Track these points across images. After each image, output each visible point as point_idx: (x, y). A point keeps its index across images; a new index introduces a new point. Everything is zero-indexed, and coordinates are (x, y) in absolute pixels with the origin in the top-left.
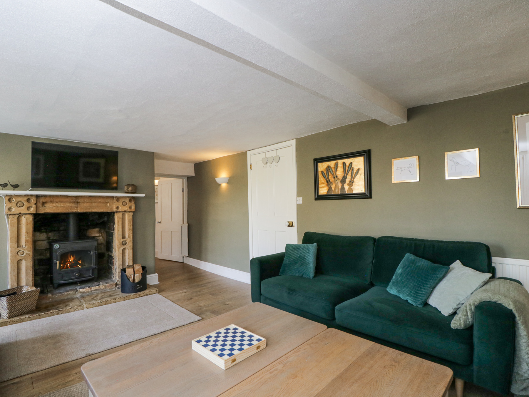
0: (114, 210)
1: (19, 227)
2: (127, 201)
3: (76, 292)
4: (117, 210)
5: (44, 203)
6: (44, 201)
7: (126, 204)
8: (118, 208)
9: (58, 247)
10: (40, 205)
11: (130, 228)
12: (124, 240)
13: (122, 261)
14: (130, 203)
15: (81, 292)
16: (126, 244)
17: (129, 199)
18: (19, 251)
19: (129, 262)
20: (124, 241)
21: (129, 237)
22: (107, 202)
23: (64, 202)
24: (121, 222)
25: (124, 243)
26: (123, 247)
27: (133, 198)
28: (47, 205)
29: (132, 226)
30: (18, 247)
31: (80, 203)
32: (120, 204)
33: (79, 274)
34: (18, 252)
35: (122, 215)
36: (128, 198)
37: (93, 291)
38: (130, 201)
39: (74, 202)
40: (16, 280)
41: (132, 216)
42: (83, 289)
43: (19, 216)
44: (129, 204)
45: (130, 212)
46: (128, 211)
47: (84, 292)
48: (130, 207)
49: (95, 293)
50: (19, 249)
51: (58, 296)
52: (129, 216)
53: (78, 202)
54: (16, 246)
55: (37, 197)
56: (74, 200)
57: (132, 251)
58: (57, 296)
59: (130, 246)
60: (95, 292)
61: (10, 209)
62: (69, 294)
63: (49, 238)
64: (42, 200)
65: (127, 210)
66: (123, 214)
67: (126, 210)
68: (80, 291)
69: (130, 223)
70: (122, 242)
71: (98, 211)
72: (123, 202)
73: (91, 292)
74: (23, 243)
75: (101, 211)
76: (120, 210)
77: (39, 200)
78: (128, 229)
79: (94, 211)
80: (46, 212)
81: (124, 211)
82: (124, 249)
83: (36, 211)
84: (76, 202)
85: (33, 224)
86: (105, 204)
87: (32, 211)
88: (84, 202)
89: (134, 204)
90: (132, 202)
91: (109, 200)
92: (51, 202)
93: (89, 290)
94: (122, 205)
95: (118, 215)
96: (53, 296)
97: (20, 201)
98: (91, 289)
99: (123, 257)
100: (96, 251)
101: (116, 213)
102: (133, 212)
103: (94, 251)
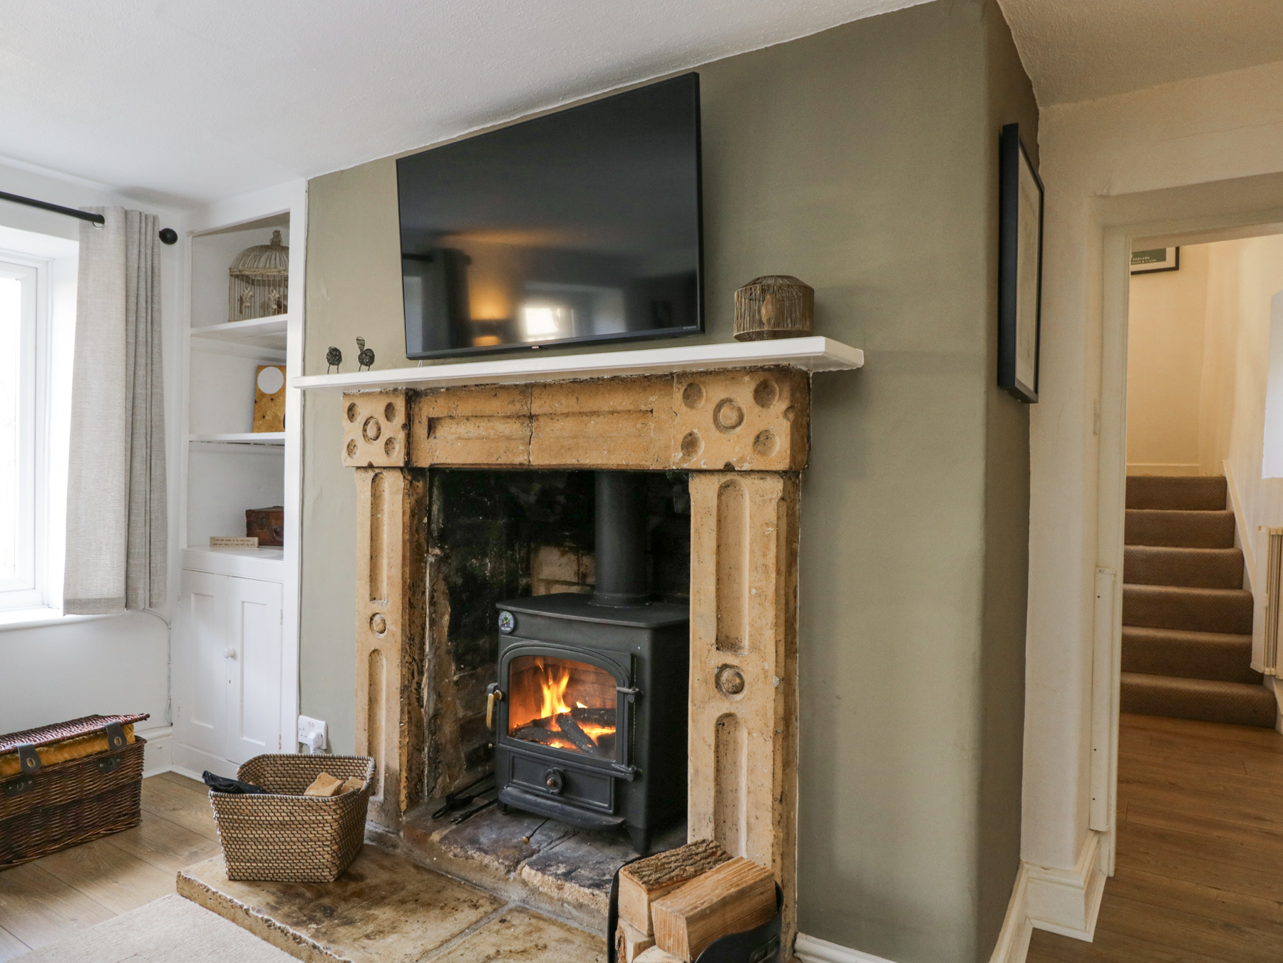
0: (675, 460)
1: (378, 519)
2: (744, 394)
3: (509, 872)
4: (683, 459)
5: (432, 424)
6: (433, 414)
7: (734, 416)
8: (690, 444)
9: (508, 627)
10: (420, 430)
11: (763, 583)
12: (729, 658)
13: (712, 793)
14: (757, 409)
15: (525, 883)
16: (738, 689)
17: (753, 386)
18: (374, 615)
19: (753, 820)
20: (726, 666)
21: (755, 648)
22: (643, 408)
23: (489, 417)
24: (714, 535)
25: (726, 675)
26: (725, 707)
27: (780, 371)
28: (443, 431)
29: (773, 575)
30: (373, 599)
31: (541, 419)
32: (698, 418)
33: (560, 781)
34: (371, 619)
35: (720, 495)
36: (747, 378)
37: (569, 903)
38: (762, 395)
39: (518, 417)
40: (366, 728)
41: (774, 503)
42: (533, 872)
43: (376, 475)
44: (757, 419)
45: (763, 473)
46: (746, 467)
47: (534, 890)
48: (762, 440)
49: (574, 918)
50: (376, 607)
51: (455, 856)
52: (758, 498)
53: (531, 417)
54: (367, 597)
55: (413, 395)
56: (518, 406)
57: (769, 747)
58: (451, 854)
59: (757, 712)
60: (575, 912)
61: (351, 448)
62: (486, 866)
63: (584, 575)
64: (428, 409)
65: (742, 460)
66: (724, 488)
67: (733, 460)
68: (520, 874)
69: (764, 555)
70: (716, 671)
71: (605, 462)
72: (719, 407)
73: (562, 906)
74: (384, 588)
75: (620, 463)
76: (699, 460)
77: (420, 410)
78: (754, 591)
79: (587, 462)
80: (436, 461)
81: (721, 466)
82: (725, 721)
83: (408, 454)
84: (524, 416)
85: (408, 511)
86: (639, 426)
87: (398, 458)
88: (552, 416)
89: (786, 413)
90: (777, 398)
91: (653, 399)
92: (451, 417)
93: (555, 893)
94: (712, 426)
95: (702, 494)
96: (443, 848)
97: (371, 417)
98: (560, 888)
99: (718, 770)
100: (630, 687)
101: (690, 479)
102: (785, 472)
103: (624, 686)
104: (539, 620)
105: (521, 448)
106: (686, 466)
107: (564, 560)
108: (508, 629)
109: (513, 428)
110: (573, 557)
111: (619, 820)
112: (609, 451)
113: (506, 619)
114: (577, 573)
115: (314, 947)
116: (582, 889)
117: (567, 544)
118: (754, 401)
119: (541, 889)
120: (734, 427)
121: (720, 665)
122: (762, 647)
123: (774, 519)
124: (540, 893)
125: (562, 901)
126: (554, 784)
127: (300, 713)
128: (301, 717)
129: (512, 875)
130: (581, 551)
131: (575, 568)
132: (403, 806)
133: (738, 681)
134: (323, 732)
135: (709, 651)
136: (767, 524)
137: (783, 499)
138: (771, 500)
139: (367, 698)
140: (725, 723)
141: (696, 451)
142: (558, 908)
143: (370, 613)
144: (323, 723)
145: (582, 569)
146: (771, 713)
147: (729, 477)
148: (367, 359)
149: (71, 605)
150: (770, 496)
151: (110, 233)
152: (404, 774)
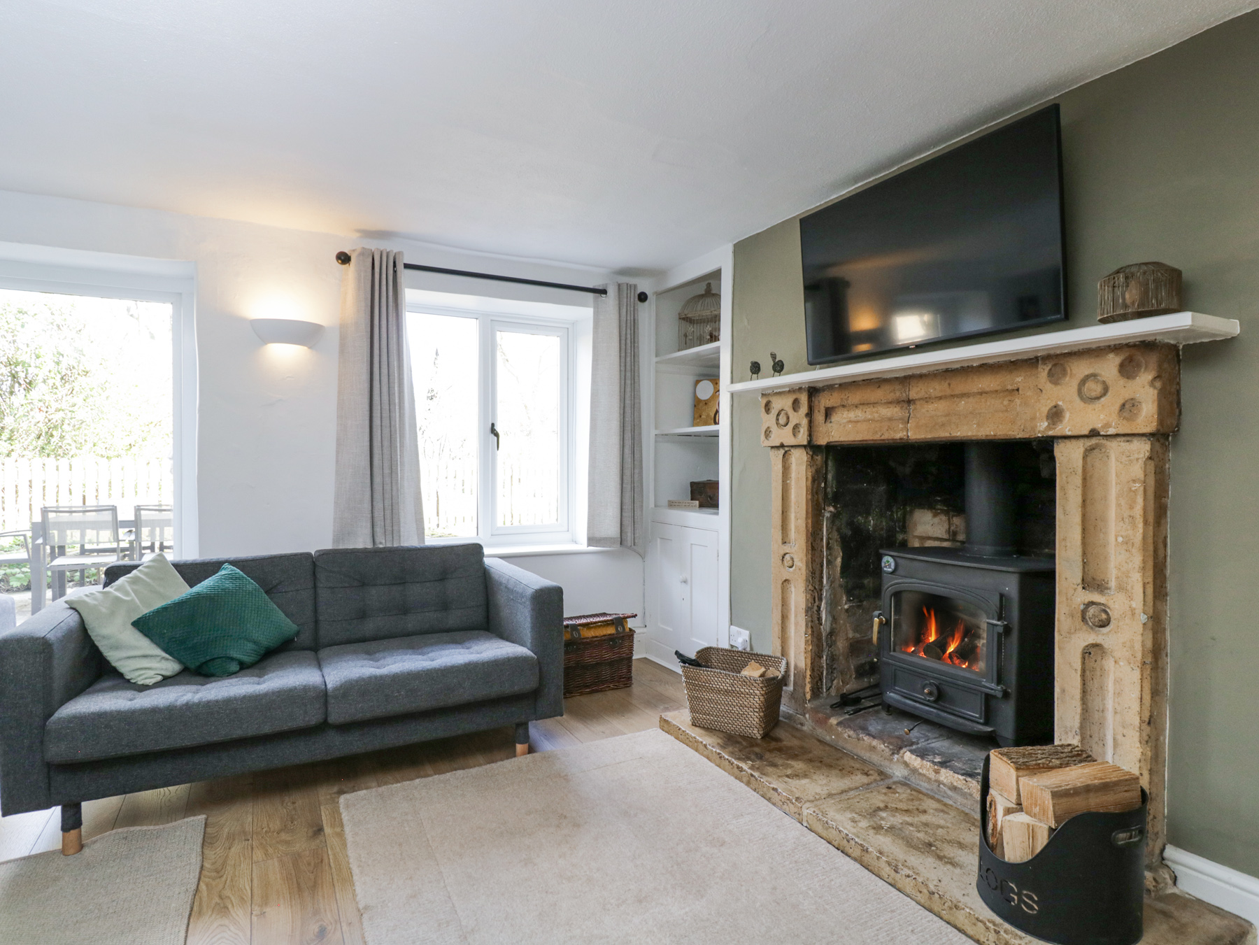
0: (1042, 428)
1: (787, 484)
2: (1109, 367)
3: (893, 754)
4: (1048, 428)
5: (828, 412)
6: (829, 404)
7: (1098, 389)
8: (1055, 414)
9: (890, 568)
10: (819, 417)
11: (1130, 532)
12: (1096, 597)
13: (1079, 710)
14: (1122, 381)
15: (906, 764)
16: (1104, 624)
17: (1118, 361)
18: (785, 554)
19: (1119, 737)
20: (1092, 603)
21: (1122, 588)
22: (1009, 387)
23: (874, 404)
24: (1079, 491)
25: (1092, 610)
26: (1091, 638)
27: (1146, 345)
28: (837, 417)
29: (1141, 525)
30: (784, 543)
31: (917, 402)
32: (1065, 393)
33: (935, 692)
34: (783, 557)
35: (1085, 457)
36: (1111, 356)
37: (944, 785)
38: (1128, 369)
39: (898, 402)
40: (780, 637)
41: (1141, 462)
42: (914, 757)
43: (786, 452)
44: (1122, 389)
45: (1129, 436)
46: (1111, 431)
47: (914, 771)
48: (1128, 408)
49: (949, 797)
50: (786, 549)
51: (849, 737)
52: (1124, 459)
53: (909, 402)
54: (780, 541)
55: (813, 391)
56: (898, 394)
57: (1136, 675)
58: (846, 735)
59: (1124, 644)
60: (950, 793)
61: (768, 433)
62: (875, 747)
63: (955, 534)
64: (824, 401)
65: (1107, 425)
66: (1088, 451)
67: (1098, 426)
68: (902, 757)
69: (1131, 508)
70: (1082, 607)
71: (974, 434)
72: (1083, 382)
73: (939, 786)
74: (792, 534)
75: (988, 433)
76: (1064, 428)
77: (819, 402)
78: (1120, 539)
79: (959, 434)
80: (831, 440)
81: (1086, 432)
82: (1092, 650)
83: (810, 435)
84: (903, 401)
85: (810, 478)
86: (1006, 403)
87: (803, 438)
88: (927, 400)
89: (1152, 384)
90: (1143, 370)
91: (1019, 379)
92: (844, 406)
93: (932, 775)
94: (1077, 399)
95: (1068, 458)
96: (840, 729)
97: (782, 410)
98: (937, 772)
99: (1084, 692)
100: (999, 620)
101: (1055, 445)
102: (1152, 435)
103: (993, 619)
104: (916, 564)
105: (901, 426)
106: (1051, 433)
107: (936, 520)
108: (890, 570)
109: (895, 411)
110: (944, 518)
111: (989, 729)
112: (978, 425)
113: (888, 562)
114: (948, 531)
115: (752, 775)
116: (956, 775)
117: (939, 507)
118: (1118, 374)
119: (920, 771)
120: (1098, 398)
121: (1086, 602)
122: (1129, 587)
123: (1140, 475)
124: (920, 774)
125: (939, 783)
126: (930, 694)
127: (731, 624)
128: (732, 627)
129: (896, 756)
130: (951, 513)
131: (946, 526)
132: (808, 696)
133: (1104, 616)
134: (748, 639)
135: (1075, 590)
136: (1134, 481)
137: (1150, 458)
138: (1137, 459)
139: (780, 614)
140: (1092, 652)
141: (1061, 421)
142: (935, 786)
143: (782, 553)
144: (747, 632)
145: (952, 528)
146: (1138, 647)
147: (1094, 441)
148: (779, 367)
149: (592, 540)
150: (1136, 456)
151: (611, 300)
152: (808, 673)
